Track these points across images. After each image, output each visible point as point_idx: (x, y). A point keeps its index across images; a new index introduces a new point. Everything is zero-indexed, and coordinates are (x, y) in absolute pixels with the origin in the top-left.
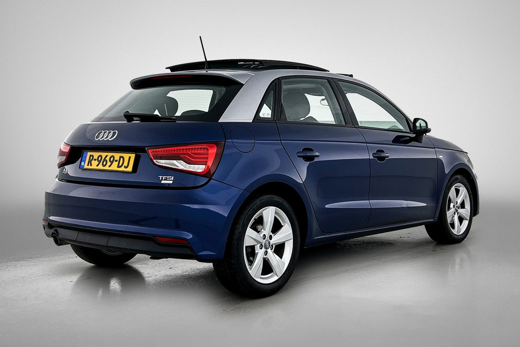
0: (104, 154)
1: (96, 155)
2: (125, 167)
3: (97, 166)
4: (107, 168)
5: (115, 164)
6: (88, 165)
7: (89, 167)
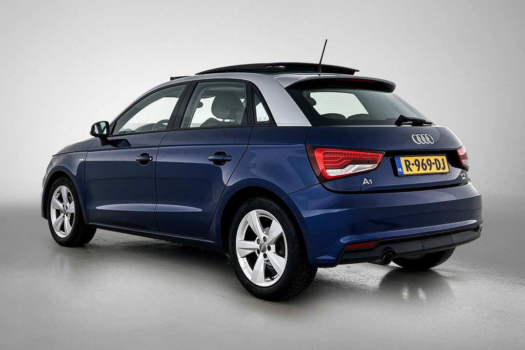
0: (420, 158)
1: (412, 159)
2: (443, 169)
3: (418, 170)
4: (428, 171)
5: (434, 167)
6: (408, 171)
7: (410, 172)
